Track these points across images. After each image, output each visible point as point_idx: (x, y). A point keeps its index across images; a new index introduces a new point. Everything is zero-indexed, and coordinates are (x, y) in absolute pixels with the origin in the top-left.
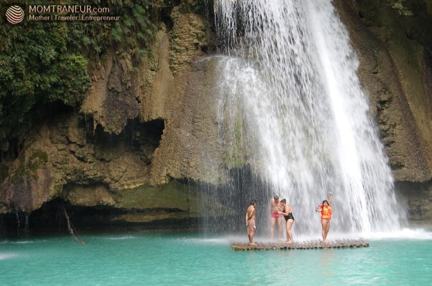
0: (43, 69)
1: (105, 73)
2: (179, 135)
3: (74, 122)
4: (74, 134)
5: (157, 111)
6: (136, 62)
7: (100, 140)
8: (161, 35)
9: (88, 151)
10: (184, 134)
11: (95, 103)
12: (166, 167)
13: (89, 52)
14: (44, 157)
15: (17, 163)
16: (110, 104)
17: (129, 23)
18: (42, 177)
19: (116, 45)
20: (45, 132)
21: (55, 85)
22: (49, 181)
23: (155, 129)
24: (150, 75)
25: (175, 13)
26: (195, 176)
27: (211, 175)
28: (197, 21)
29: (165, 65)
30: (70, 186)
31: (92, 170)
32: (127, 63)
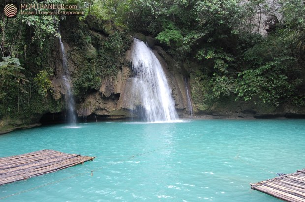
0: (90, 81)
1: (105, 82)
2: (123, 97)
3: (97, 94)
4: (98, 97)
5: (118, 91)
6: (113, 79)
7: (104, 98)
8: (119, 72)
9: (101, 101)
10: (125, 97)
11: (103, 89)
12: (121, 105)
13: (101, 77)
14: (90, 102)
15: (83, 104)
16: (106, 90)
17: (111, 69)
18: (90, 108)
19: (108, 75)
20: (91, 96)
21: (93, 85)
22: (91, 108)
23: (117, 96)
24: (117, 83)
25: (123, 67)
26: (127, 107)
27: (132, 107)
28: (128, 69)
29: (120, 80)
30: (97, 110)
31: (102, 106)
32: (111, 79)
